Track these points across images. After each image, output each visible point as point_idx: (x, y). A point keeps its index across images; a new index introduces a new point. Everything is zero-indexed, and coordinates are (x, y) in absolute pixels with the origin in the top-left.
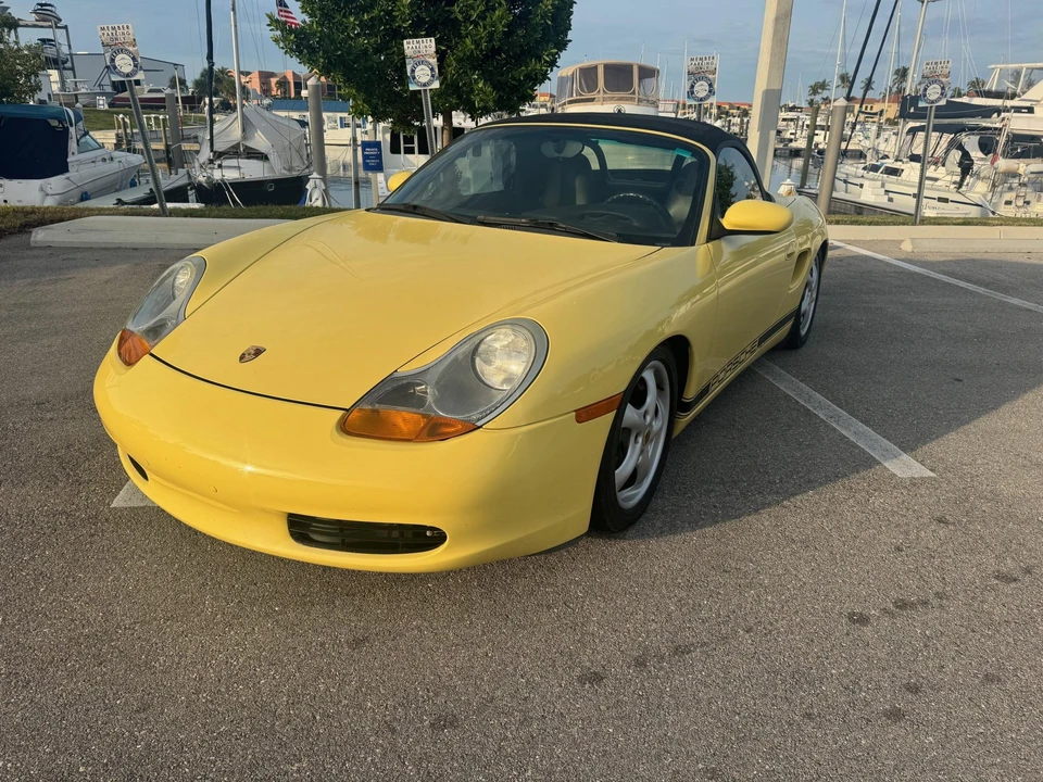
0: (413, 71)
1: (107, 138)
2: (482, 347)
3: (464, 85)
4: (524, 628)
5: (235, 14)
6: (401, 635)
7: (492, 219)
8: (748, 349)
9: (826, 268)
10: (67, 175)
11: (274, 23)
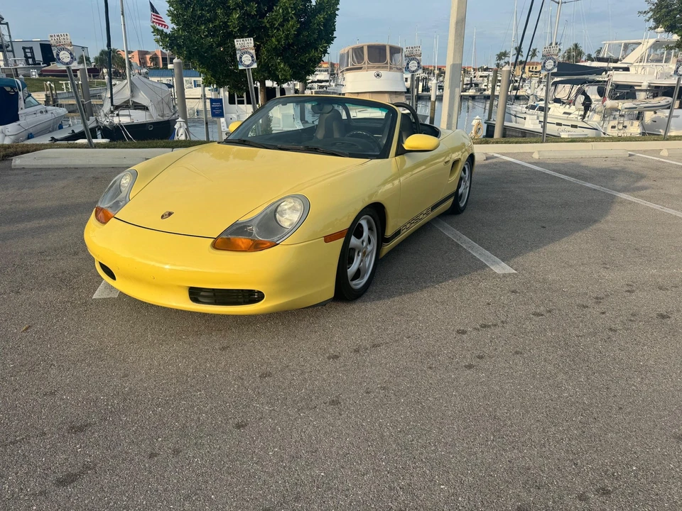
0: (241, 58)
1: (40, 97)
2: (279, 209)
3: (272, 65)
4: (303, 340)
5: (123, 17)
6: (245, 345)
7: (285, 146)
8: (425, 212)
9: (475, 170)
10: (18, 123)
11: (156, 31)
